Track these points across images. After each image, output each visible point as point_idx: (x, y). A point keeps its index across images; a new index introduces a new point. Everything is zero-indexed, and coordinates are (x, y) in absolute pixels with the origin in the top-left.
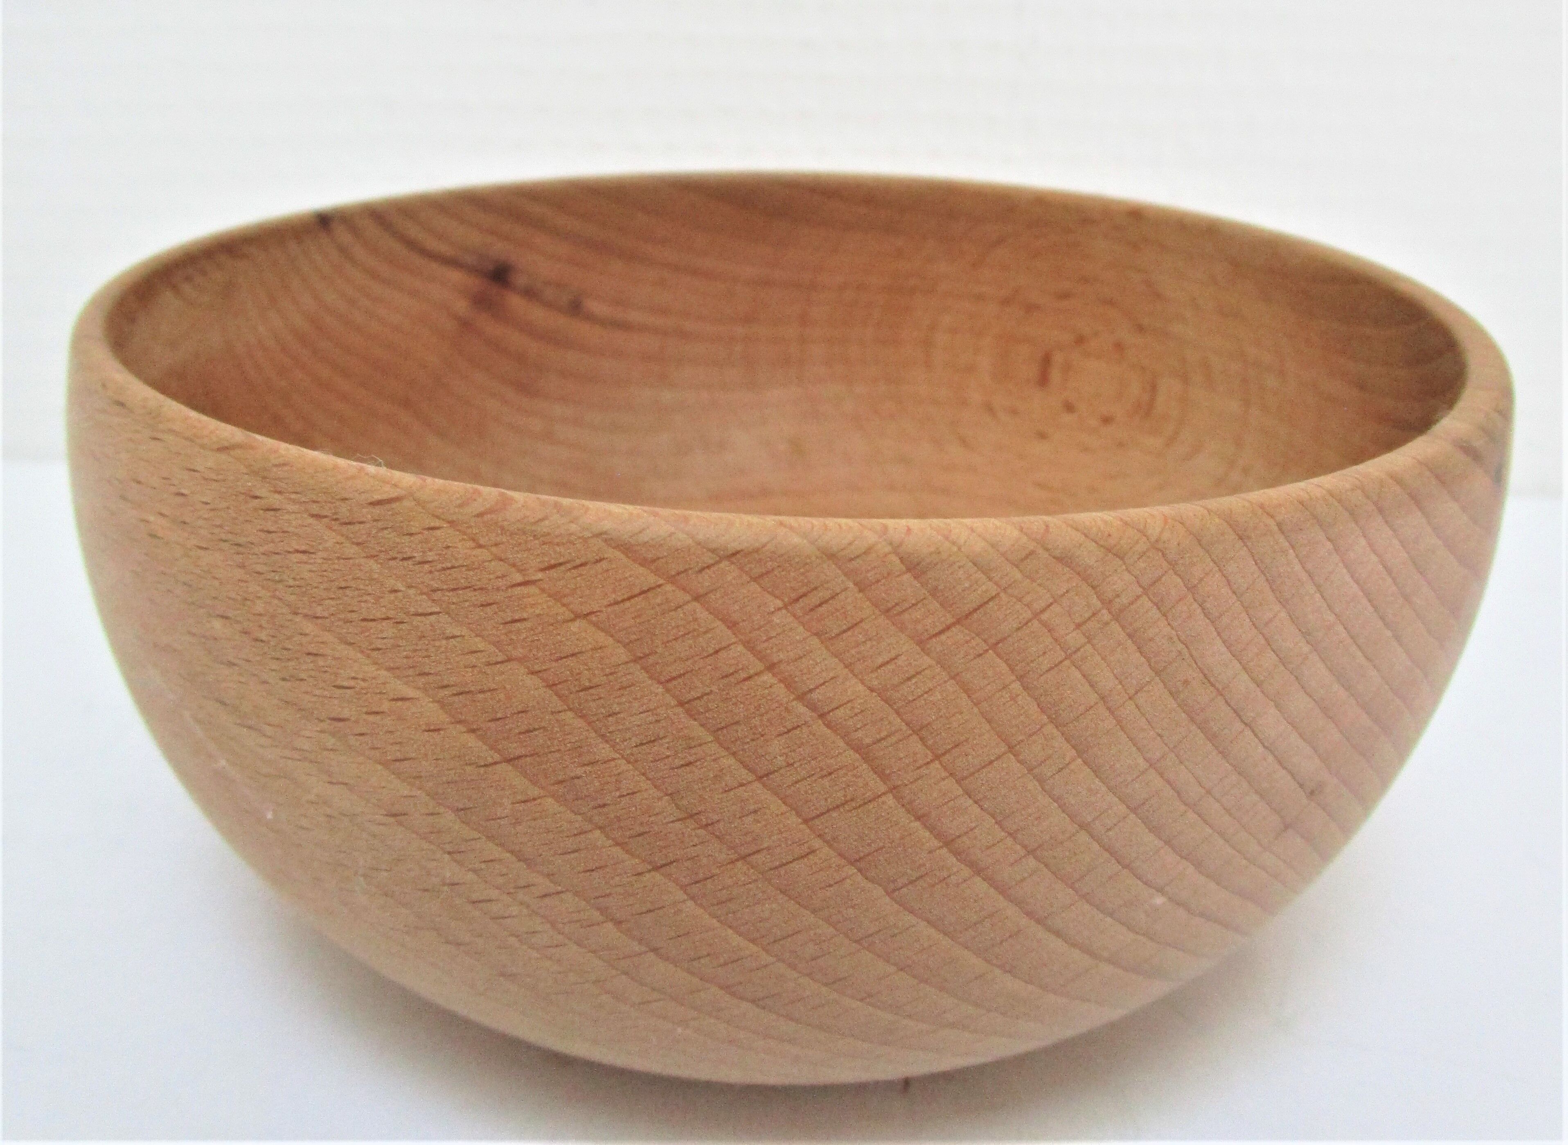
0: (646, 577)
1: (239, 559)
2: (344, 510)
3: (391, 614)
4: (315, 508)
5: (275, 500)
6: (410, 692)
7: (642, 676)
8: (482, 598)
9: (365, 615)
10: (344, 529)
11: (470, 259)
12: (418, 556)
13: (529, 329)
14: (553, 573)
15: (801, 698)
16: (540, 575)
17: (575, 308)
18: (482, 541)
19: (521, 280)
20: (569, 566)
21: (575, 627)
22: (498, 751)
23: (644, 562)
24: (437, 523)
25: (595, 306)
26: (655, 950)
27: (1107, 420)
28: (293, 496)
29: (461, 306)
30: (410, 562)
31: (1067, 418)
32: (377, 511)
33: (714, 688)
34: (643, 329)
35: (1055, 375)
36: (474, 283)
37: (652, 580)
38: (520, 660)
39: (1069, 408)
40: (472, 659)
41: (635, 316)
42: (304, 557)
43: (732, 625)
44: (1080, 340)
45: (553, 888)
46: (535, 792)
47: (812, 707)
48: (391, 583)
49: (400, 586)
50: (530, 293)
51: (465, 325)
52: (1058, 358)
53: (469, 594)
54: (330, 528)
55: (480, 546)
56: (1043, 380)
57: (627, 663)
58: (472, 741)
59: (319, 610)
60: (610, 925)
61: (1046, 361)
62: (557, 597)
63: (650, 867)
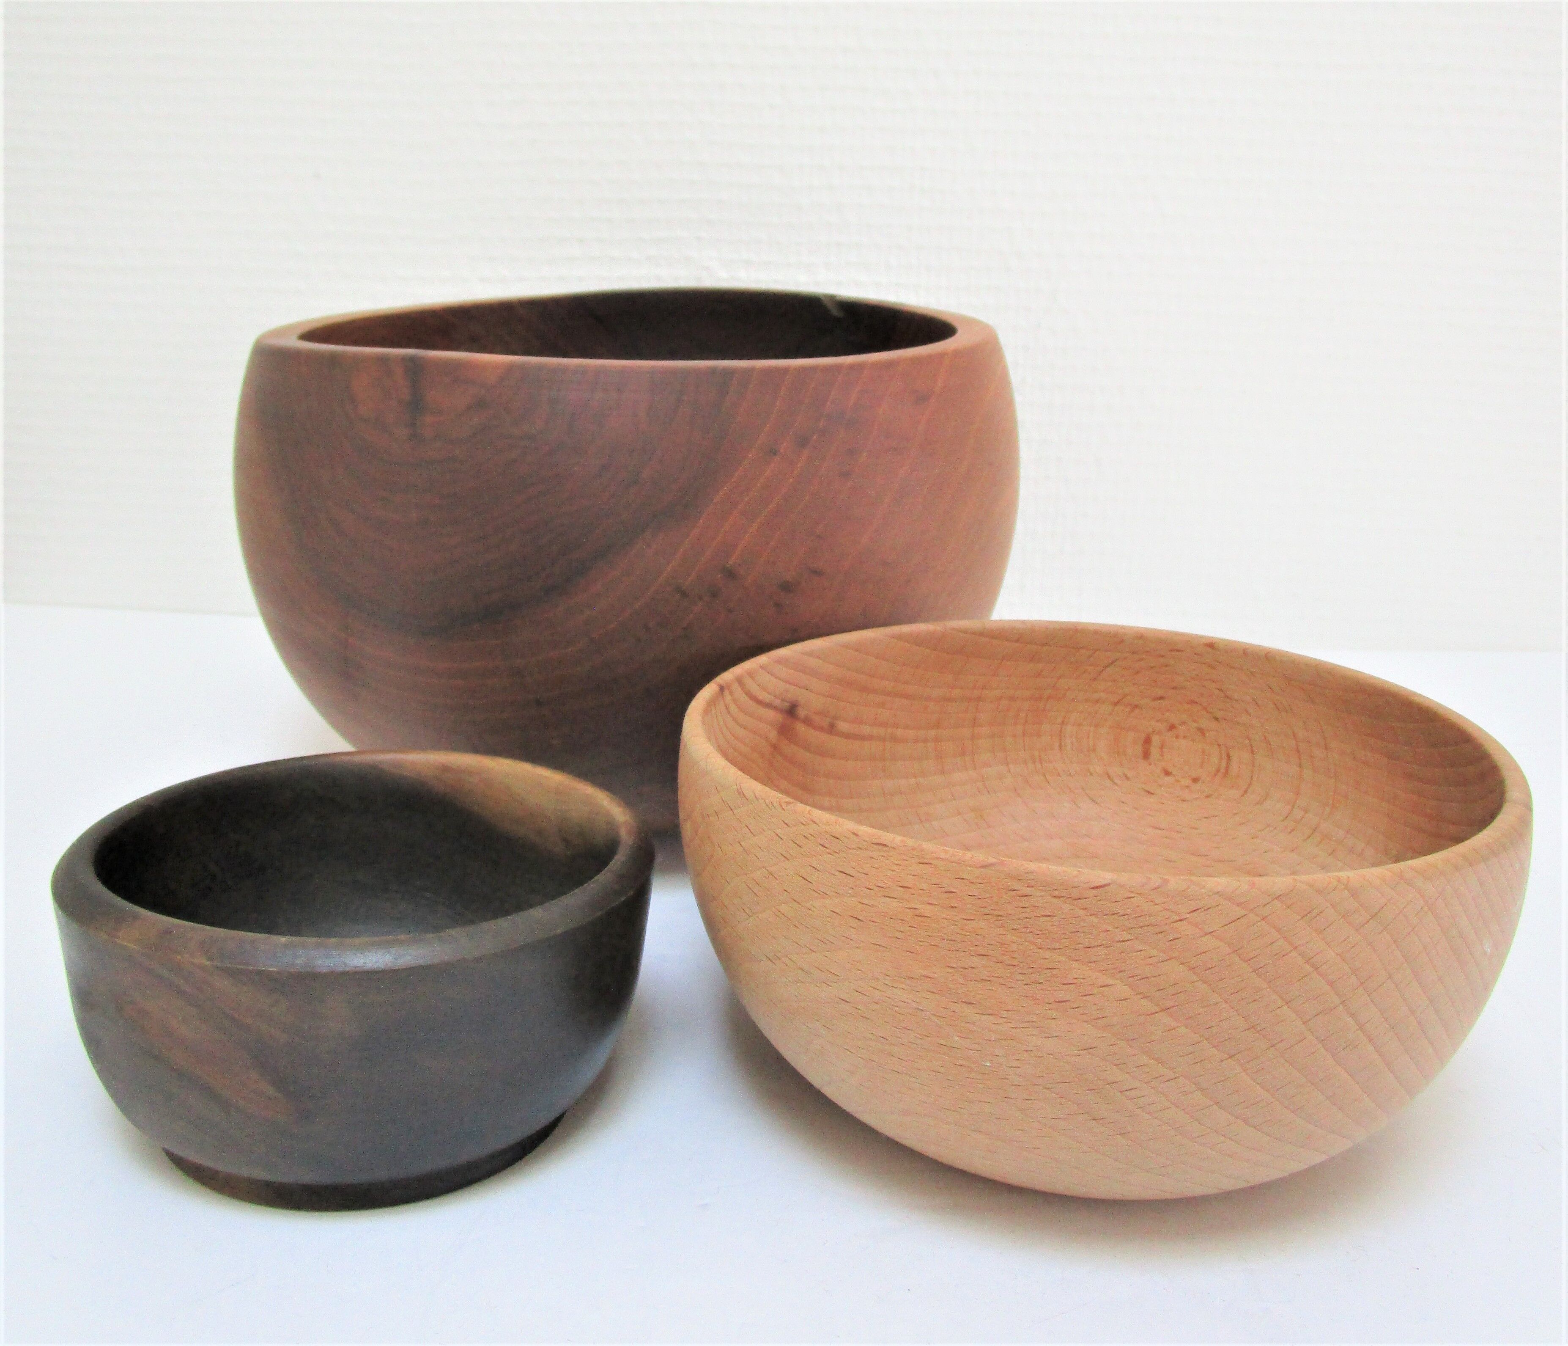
0: (1239, 911)
1: (999, 923)
2: (1075, 893)
3: (1104, 942)
4: (1056, 893)
5: (1029, 891)
6: (1111, 982)
7: (1237, 959)
8: (1158, 930)
9: (1087, 944)
10: (1075, 902)
11: (777, 702)
12: (1121, 912)
13: (807, 747)
14: (1195, 914)
15: (1307, 962)
16: (1188, 916)
17: (831, 729)
18: (1157, 902)
19: (802, 713)
20: (1203, 910)
21: (1204, 939)
22: (1158, 1005)
23: (1239, 904)
24: (1132, 895)
25: (843, 726)
26: (1217, 1103)
27: (1195, 780)
28: (1041, 888)
29: (773, 735)
30: (1116, 916)
31: (1168, 779)
32: (1094, 892)
33: (1270, 962)
34: (870, 738)
35: (1154, 751)
36: (779, 717)
37: (1244, 912)
38: (1175, 958)
39: (1167, 773)
40: (1149, 961)
41: (866, 730)
42: (1048, 919)
43: (1278, 930)
44: (1172, 727)
45: (1173, 1076)
46: (1174, 1024)
47: (1313, 966)
48: (1105, 927)
49: (1109, 928)
50: (807, 721)
51: (775, 748)
52: (1156, 740)
53: (1150, 928)
54: (1066, 903)
55: (1156, 904)
56: (1146, 755)
57: (1229, 954)
58: (1144, 1002)
59: (1057, 945)
60: (1199, 1093)
61: (1147, 741)
62: (1197, 925)
63: (1227, 1056)
